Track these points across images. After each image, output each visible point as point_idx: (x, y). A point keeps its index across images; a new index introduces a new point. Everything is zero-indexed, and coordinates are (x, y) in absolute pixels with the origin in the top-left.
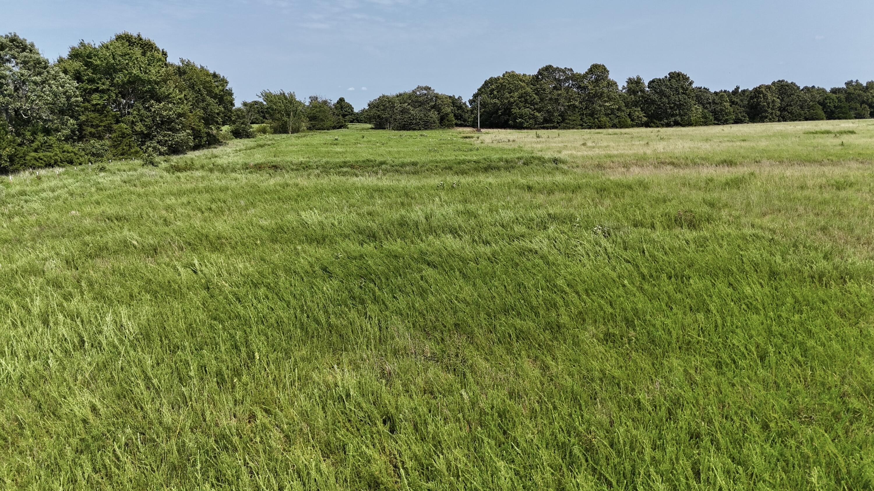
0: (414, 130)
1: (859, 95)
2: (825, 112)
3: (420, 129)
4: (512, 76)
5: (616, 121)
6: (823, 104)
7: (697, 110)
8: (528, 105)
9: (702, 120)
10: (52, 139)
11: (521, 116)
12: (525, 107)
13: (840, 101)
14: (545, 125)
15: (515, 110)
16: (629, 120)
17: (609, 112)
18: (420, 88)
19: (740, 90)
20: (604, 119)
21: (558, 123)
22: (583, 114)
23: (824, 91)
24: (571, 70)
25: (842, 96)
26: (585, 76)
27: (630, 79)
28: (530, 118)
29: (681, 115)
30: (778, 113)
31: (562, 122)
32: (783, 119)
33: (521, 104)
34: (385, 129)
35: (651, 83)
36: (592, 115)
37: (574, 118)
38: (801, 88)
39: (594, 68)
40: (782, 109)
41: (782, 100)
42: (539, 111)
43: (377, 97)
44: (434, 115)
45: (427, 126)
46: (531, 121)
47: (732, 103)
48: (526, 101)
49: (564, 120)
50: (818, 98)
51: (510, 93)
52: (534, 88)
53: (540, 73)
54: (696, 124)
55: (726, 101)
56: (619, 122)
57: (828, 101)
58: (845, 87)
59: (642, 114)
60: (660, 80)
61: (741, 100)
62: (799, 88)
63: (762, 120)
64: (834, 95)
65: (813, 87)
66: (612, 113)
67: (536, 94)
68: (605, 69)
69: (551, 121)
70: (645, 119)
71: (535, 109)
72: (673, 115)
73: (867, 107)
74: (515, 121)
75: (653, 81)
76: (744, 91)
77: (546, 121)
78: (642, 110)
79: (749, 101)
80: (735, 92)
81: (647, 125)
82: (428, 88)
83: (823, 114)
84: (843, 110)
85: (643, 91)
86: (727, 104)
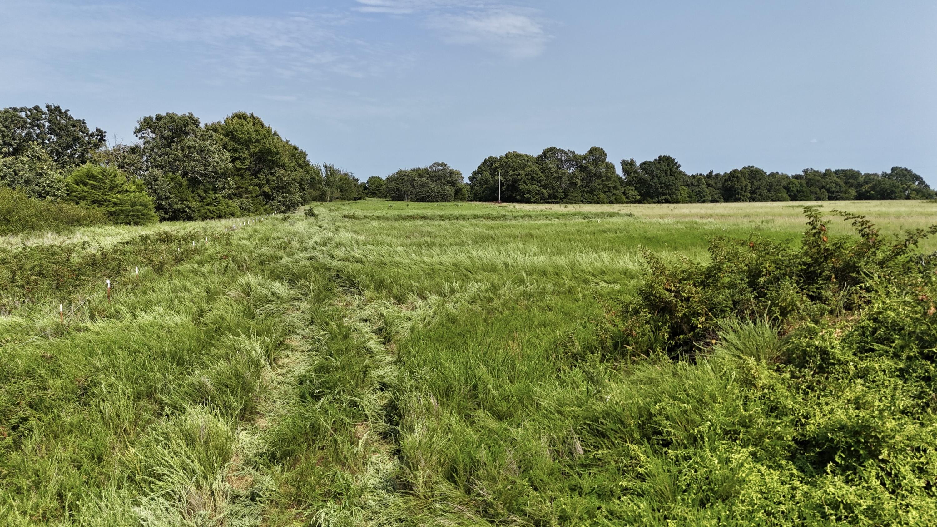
0: (433, 202)
1: (818, 181)
2: (789, 196)
3: (437, 201)
4: (517, 156)
5: (613, 198)
6: (787, 189)
7: (685, 191)
8: (534, 182)
9: (688, 199)
10: (219, 195)
11: (529, 192)
12: (532, 184)
13: (801, 185)
14: (550, 200)
15: (522, 187)
16: (624, 198)
17: (606, 189)
18: (436, 164)
19: (714, 174)
20: (602, 196)
21: (561, 198)
22: (583, 191)
23: (787, 177)
24: (574, 152)
25: (804, 182)
26: (585, 158)
27: (624, 161)
28: (536, 194)
29: (670, 195)
30: (749, 195)
31: (564, 198)
32: (753, 200)
33: (528, 182)
34: (403, 200)
35: (642, 165)
36: (591, 192)
37: (576, 195)
38: (768, 174)
39: (593, 151)
40: (753, 192)
41: (752, 184)
42: (545, 187)
43: (395, 171)
44: (449, 189)
45: (444, 198)
46: (538, 197)
47: (708, 185)
48: (532, 179)
49: (566, 196)
50: (784, 183)
51: (513, 171)
52: (540, 166)
53: (544, 153)
54: (684, 202)
55: (703, 184)
56: (616, 199)
57: (791, 186)
58: (803, 174)
59: (635, 193)
60: (650, 162)
61: (716, 183)
62: (765, 173)
63: (737, 200)
64: (796, 181)
65: (777, 173)
66: (609, 191)
67: (542, 172)
68: (604, 152)
69: (555, 197)
70: (638, 197)
71: (541, 186)
72: (664, 194)
73: (826, 192)
74: (522, 196)
75: (644, 163)
76: (718, 175)
77: (550, 196)
78: (636, 189)
79: (724, 184)
80: (710, 176)
81: (640, 202)
82: (443, 165)
83: (787, 197)
84: (805, 194)
85: (636, 172)
86: (704, 186)
